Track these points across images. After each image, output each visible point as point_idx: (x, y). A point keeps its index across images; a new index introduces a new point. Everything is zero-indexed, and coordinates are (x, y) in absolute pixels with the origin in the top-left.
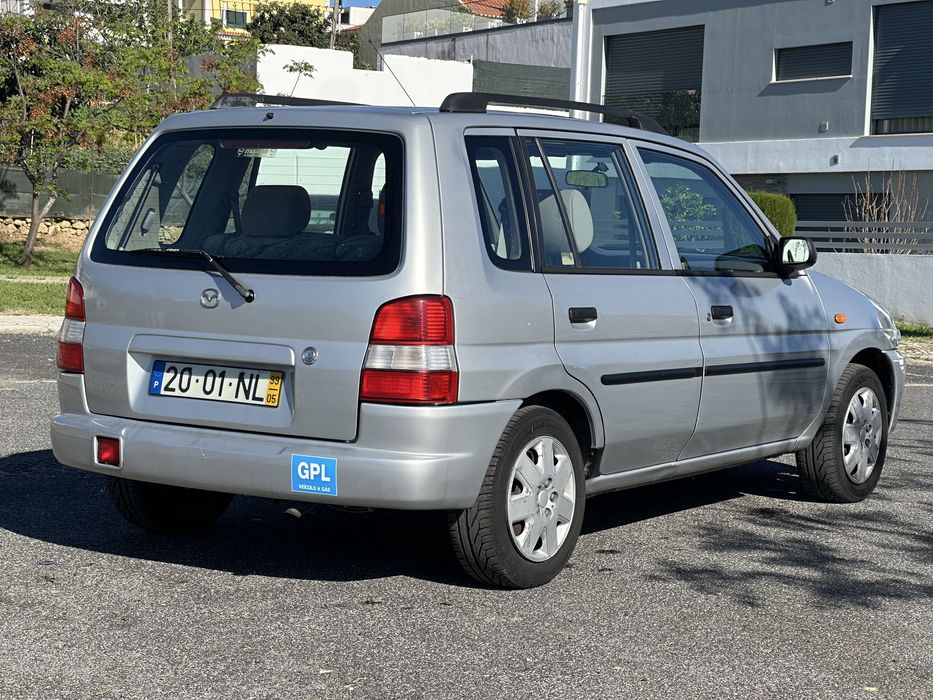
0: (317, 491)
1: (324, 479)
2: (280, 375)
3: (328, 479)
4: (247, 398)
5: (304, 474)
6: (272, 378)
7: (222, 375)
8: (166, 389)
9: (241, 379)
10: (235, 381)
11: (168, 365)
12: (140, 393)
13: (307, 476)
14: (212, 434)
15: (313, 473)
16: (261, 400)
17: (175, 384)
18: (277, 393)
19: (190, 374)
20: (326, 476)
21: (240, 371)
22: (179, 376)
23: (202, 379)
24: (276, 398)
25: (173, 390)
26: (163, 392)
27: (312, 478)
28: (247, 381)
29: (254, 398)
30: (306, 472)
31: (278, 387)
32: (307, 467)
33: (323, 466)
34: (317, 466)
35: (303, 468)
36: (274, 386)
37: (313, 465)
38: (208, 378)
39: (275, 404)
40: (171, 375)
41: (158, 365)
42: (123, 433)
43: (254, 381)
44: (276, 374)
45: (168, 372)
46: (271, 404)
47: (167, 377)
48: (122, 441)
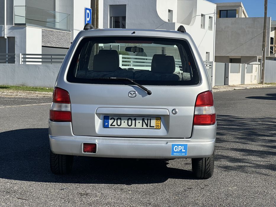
0: (180, 155)
1: (183, 151)
2: (160, 118)
3: (184, 151)
4: (147, 126)
5: (176, 150)
6: (157, 119)
7: (135, 120)
8: (111, 125)
9: (143, 120)
10: (141, 121)
11: (110, 117)
12: (100, 127)
13: (177, 150)
14: (135, 140)
15: (179, 149)
16: (154, 127)
17: (115, 123)
18: (160, 124)
19: (121, 120)
20: (184, 150)
21: (143, 118)
22: (116, 121)
23: (126, 121)
24: (160, 126)
25: (114, 126)
26: (110, 126)
27: (179, 151)
28: (146, 121)
29: (150, 126)
30: (177, 149)
31: (160, 122)
32: (177, 147)
33: (183, 147)
34: (181, 147)
35: (176, 148)
36: (158, 122)
37: (179, 147)
38: (129, 121)
39: (160, 128)
40: (112, 121)
41: (106, 118)
42: (97, 141)
43: (149, 121)
44: (158, 118)
45: (111, 119)
46: (158, 128)
47: (111, 122)
48: (97, 144)
